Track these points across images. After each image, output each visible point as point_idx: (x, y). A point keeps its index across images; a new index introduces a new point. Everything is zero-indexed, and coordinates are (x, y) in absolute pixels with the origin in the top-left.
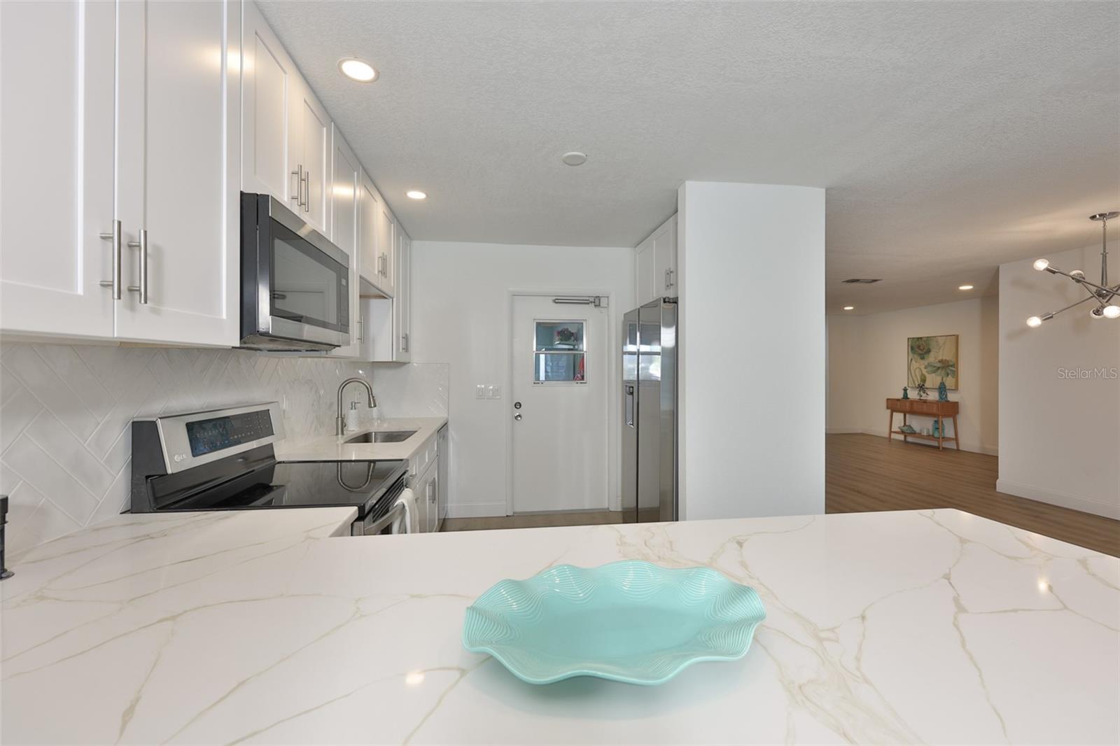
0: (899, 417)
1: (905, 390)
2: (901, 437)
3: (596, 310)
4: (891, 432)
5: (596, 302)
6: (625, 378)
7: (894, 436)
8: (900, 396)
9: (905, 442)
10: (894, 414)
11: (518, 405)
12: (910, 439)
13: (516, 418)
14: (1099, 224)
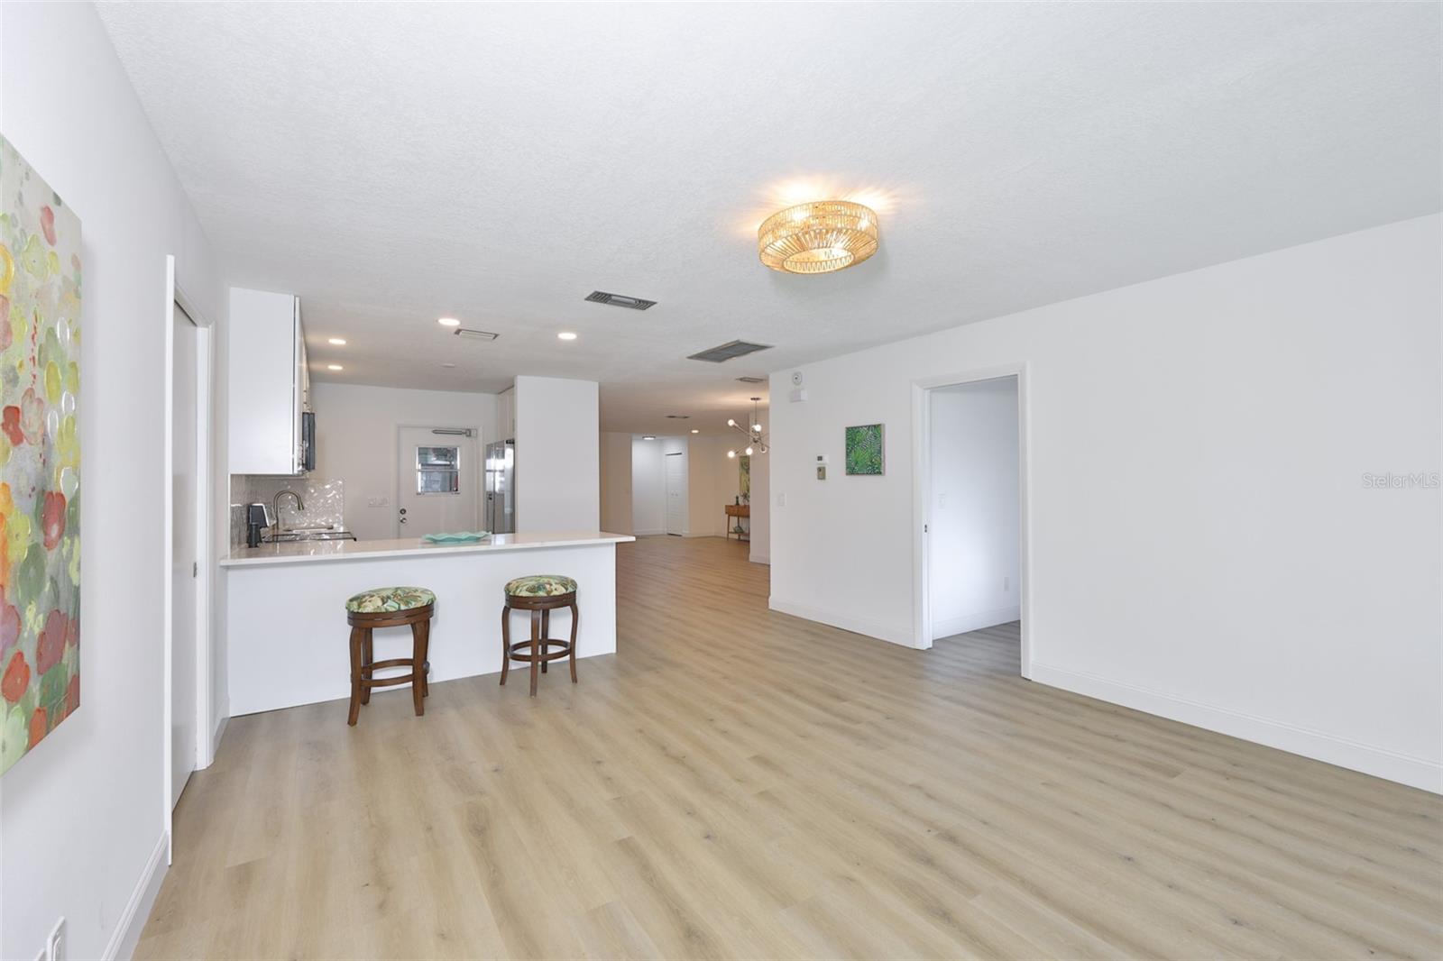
0: (734, 520)
1: (737, 498)
2: (736, 536)
3: (468, 439)
4: (728, 532)
5: (468, 433)
6: (488, 489)
7: (731, 536)
8: (734, 503)
9: (739, 540)
10: (731, 517)
11: (403, 511)
12: (742, 538)
13: (402, 521)
14: (754, 402)
